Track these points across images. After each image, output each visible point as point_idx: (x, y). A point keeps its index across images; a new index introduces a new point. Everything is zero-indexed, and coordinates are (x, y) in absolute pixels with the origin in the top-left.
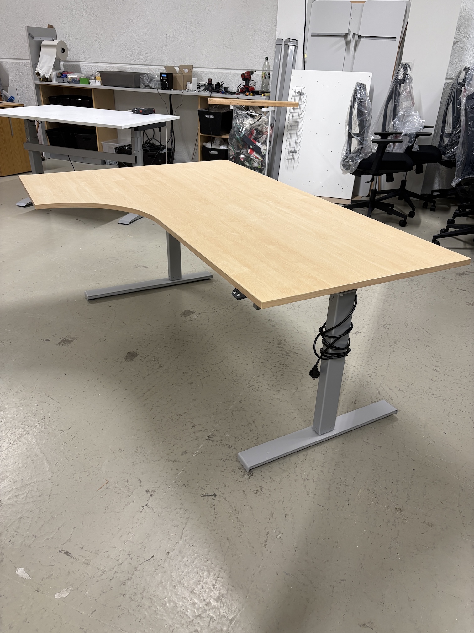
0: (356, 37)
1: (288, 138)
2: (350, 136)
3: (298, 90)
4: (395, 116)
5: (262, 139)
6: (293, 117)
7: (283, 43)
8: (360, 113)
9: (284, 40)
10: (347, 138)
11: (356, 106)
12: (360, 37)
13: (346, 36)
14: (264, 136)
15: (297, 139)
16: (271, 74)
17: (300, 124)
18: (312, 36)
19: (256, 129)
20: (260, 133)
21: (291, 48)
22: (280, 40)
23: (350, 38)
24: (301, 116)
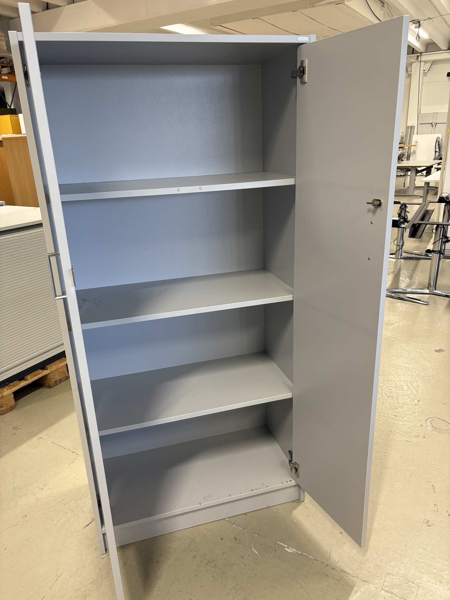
0: (435, 124)
1: (412, 157)
2: (436, 152)
3: (416, 141)
5: (404, 157)
6: (414, 150)
7: (410, 127)
8: (439, 144)
9: (410, 126)
10: (435, 152)
11: (437, 143)
12: (437, 123)
13: (432, 123)
14: (405, 156)
15: (415, 157)
16: (404, 137)
17: (416, 152)
18: (420, 124)
19: (402, 154)
20: (403, 155)
21: (413, 129)
22: (409, 126)
23: (433, 124)
24: (417, 149)
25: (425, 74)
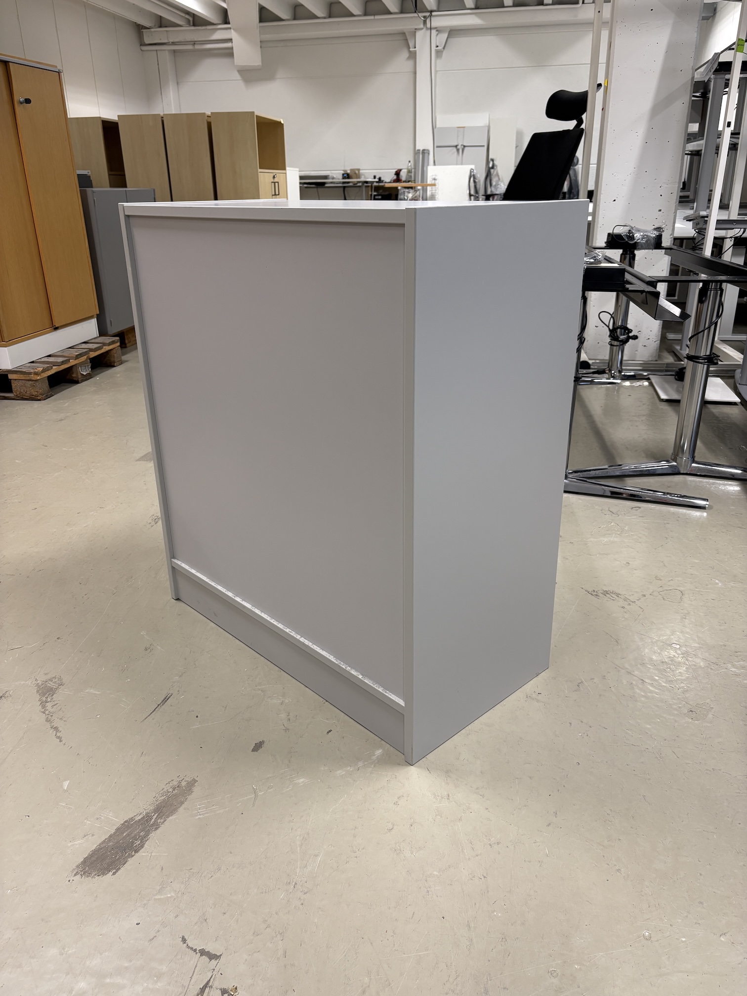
2: (470, 195)
3: (434, 177)
4: (491, 185)
8: (475, 182)
11: (472, 179)
12: (464, 146)
13: (456, 146)
18: (437, 147)
21: (426, 155)
22: (419, 150)
24: (437, 191)
25: (439, 53)
